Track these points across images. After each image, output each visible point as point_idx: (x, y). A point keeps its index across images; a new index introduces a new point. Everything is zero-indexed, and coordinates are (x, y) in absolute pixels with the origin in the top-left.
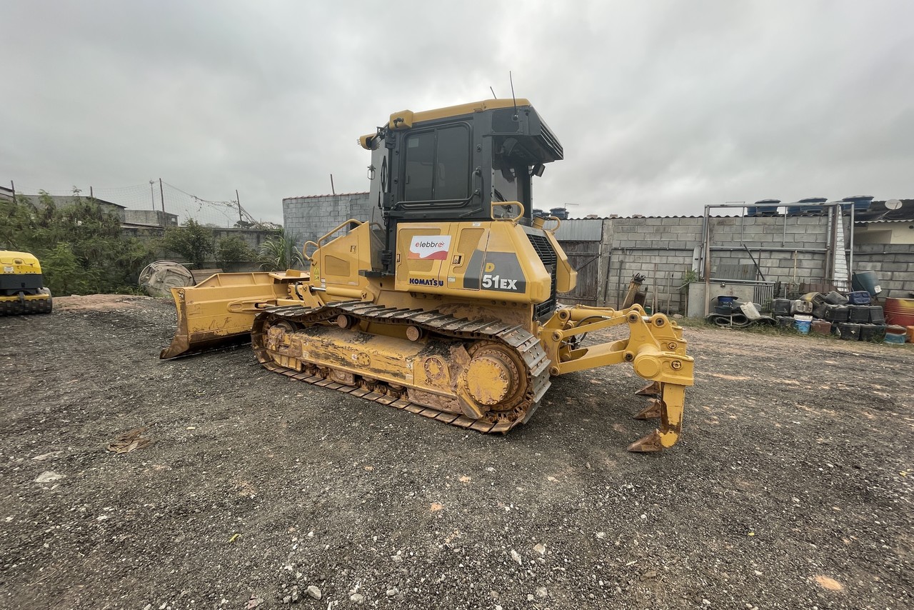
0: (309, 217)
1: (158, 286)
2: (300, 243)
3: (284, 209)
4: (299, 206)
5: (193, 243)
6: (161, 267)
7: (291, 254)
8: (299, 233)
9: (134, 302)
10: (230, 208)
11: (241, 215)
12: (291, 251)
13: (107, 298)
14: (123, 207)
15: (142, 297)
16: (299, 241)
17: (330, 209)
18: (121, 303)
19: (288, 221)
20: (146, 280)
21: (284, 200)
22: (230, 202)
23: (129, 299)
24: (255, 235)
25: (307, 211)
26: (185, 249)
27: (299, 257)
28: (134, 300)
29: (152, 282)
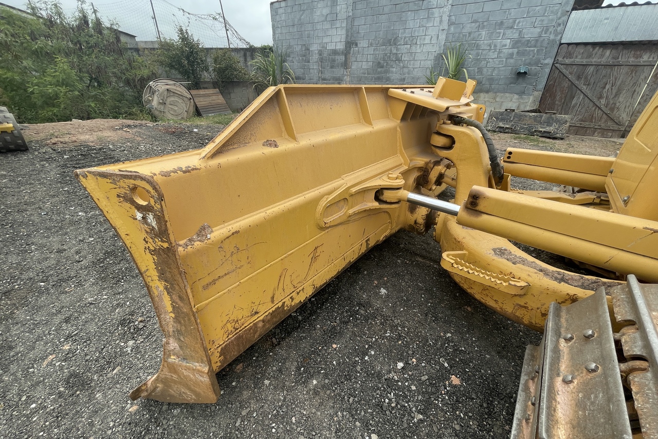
0: (301, 24)
1: (162, 108)
2: (291, 59)
3: (272, 16)
4: (289, 10)
5: (188, 58)
6: (160, 85)
7: (282, 72)
8: (290, 47)
9: (135, 130)
10: (216, 22)
11: (227, 30)
12: (281, 68)
13: (106, 125)
14: (134, 37)
15: (144, 122)
16: (289, 57)
17: (326, 11)
18: (121, 132)
19: (277, 32)
20: (149, 102)
21: (272, 4)
22: (215, 14)
23: (129, 126)
24: (242, 53)
25: (298, 17)
26: (180, 64)
27: (289, 75)
28: (136, 126)
29: (155, 103)
